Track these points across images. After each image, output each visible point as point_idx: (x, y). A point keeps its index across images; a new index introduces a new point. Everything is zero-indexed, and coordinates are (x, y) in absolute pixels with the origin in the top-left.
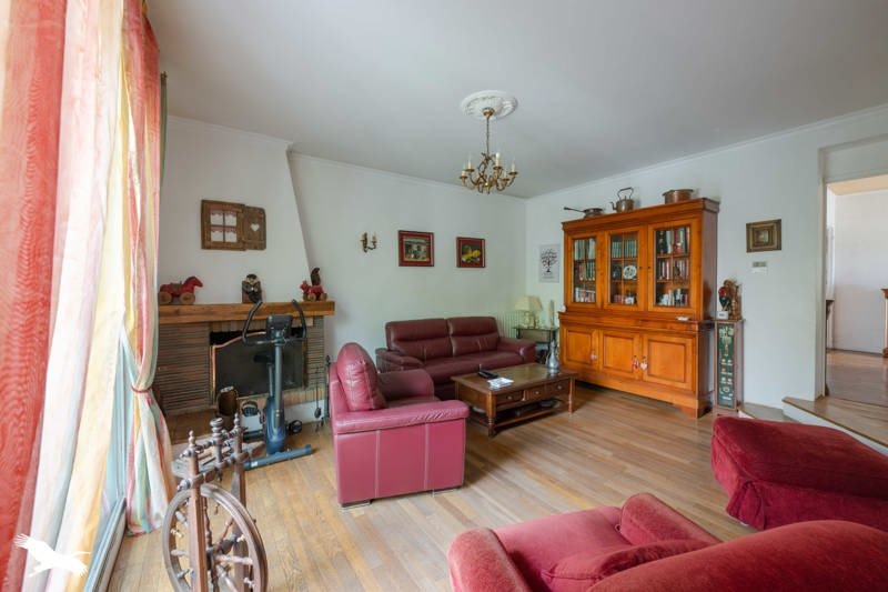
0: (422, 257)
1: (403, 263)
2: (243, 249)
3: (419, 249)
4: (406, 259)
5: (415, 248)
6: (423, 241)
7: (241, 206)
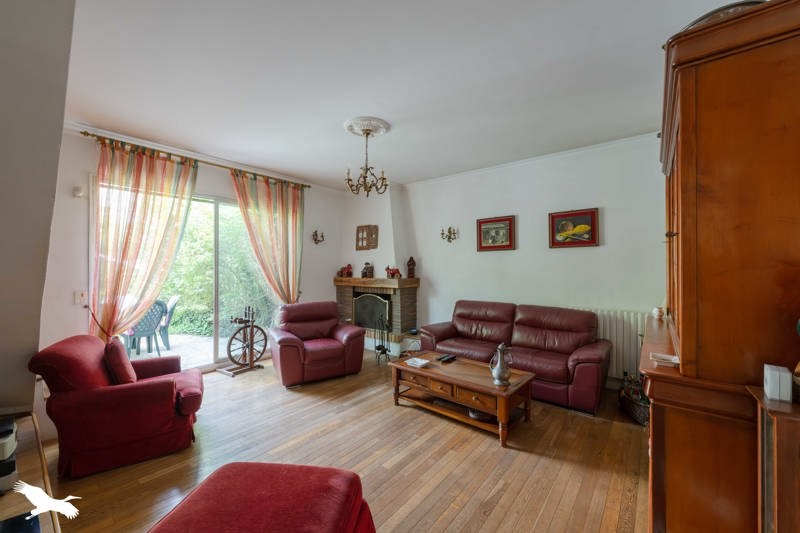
0: (502, 240)
1: (481, 248)
2: (368, 249)
3: (497, 233)
4: (484, 245)
5: (493, 233)
6: (502, 225)
7: (369, 226)
